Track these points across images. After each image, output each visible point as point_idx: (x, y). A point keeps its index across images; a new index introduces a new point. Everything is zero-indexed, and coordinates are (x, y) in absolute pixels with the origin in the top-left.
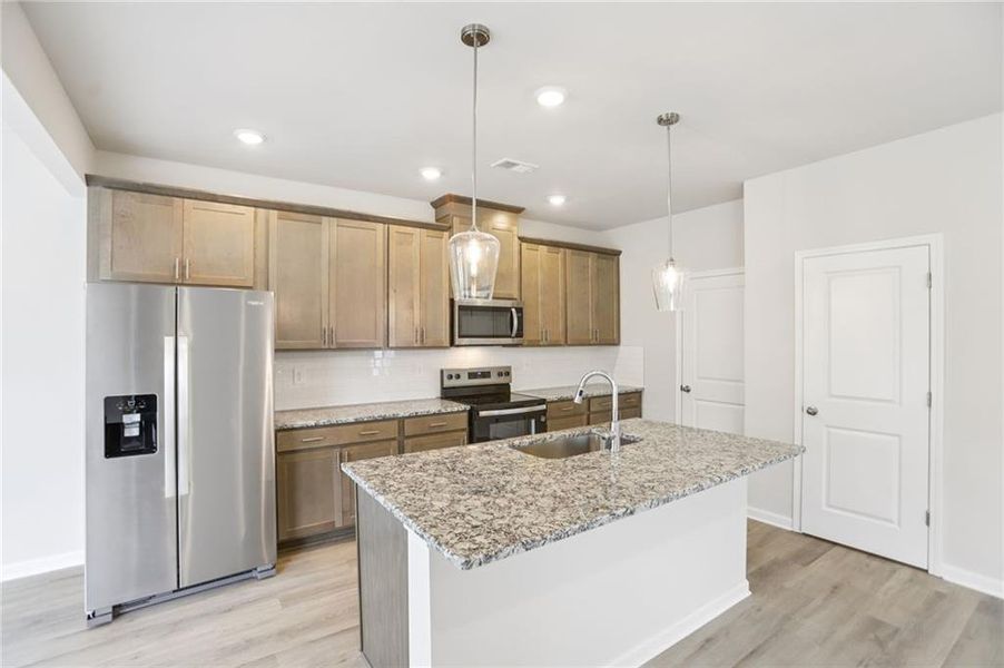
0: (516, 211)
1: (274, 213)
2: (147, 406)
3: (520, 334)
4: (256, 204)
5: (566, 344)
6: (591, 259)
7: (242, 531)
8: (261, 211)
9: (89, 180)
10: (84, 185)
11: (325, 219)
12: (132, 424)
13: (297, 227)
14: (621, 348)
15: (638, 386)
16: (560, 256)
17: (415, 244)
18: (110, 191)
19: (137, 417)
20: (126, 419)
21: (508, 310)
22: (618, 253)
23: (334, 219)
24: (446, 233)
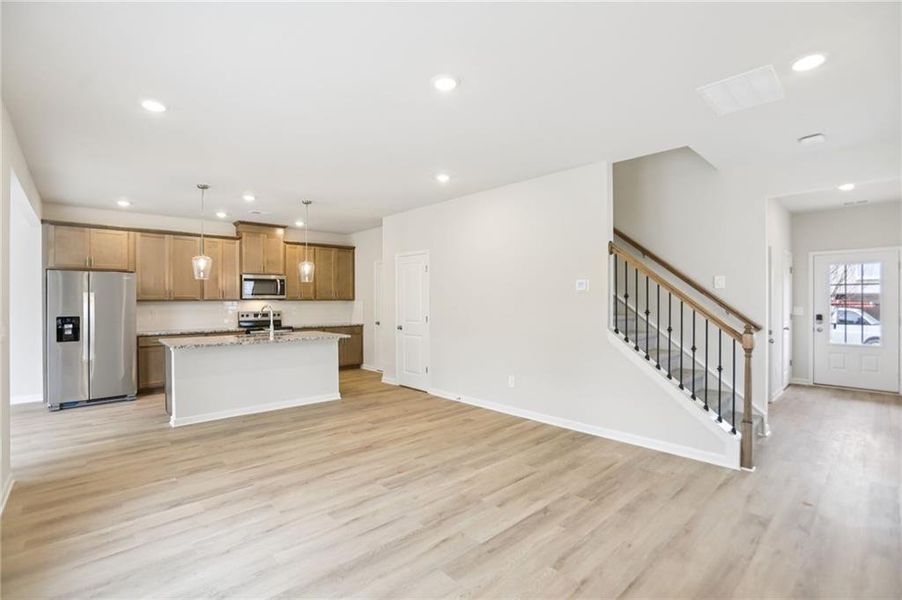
0: (284, 227)
1: (138, 234)
2: (76, 321)
3: (282, 293)
4: (128, 230)
5: (315, 299)
6: (333, 252)
7: (122, 373)
8: (132, 233)
9: (43, 221)
10: (40, 222)
11: (167, 236)
12: (68, 329)
13: (151, 240)
14: (355, 302)
15: (360, 322)
16: (312, 251)
17: (220, 246)
18: (53, 227)
19: (71, 326)
20: (66, 326)
21: (275, 281)
22: (354, 248)
23: (172, 236)
24: (238, 241)
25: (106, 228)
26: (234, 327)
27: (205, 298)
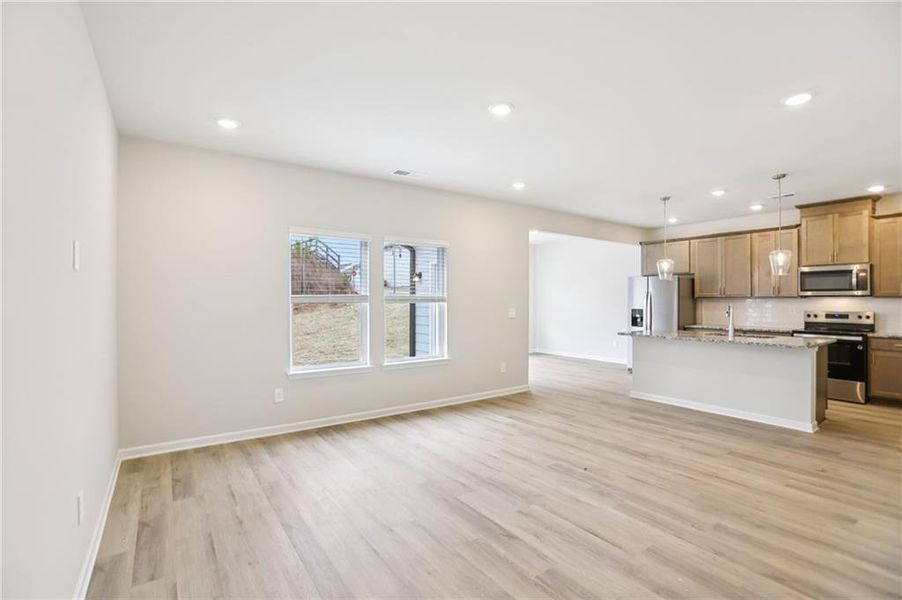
2: (641, 312)
4: (689, 239)
9: (641, 244)
19: (639, 316)
21: (849, 272)
23: (724, 238)
24: (796, 230)
25: (674, 240)
26: (802, 327)
27: (756, 295)
